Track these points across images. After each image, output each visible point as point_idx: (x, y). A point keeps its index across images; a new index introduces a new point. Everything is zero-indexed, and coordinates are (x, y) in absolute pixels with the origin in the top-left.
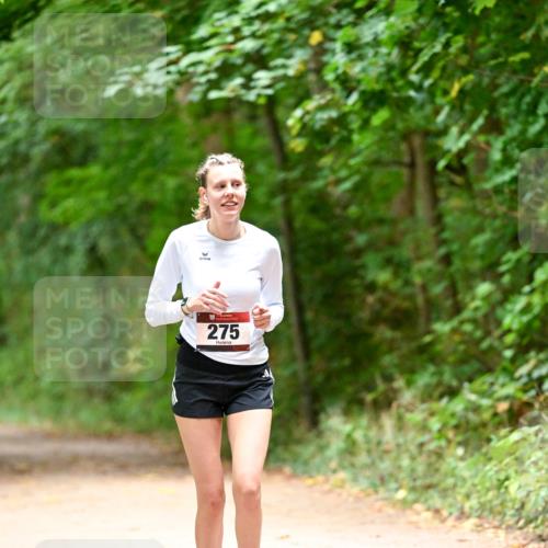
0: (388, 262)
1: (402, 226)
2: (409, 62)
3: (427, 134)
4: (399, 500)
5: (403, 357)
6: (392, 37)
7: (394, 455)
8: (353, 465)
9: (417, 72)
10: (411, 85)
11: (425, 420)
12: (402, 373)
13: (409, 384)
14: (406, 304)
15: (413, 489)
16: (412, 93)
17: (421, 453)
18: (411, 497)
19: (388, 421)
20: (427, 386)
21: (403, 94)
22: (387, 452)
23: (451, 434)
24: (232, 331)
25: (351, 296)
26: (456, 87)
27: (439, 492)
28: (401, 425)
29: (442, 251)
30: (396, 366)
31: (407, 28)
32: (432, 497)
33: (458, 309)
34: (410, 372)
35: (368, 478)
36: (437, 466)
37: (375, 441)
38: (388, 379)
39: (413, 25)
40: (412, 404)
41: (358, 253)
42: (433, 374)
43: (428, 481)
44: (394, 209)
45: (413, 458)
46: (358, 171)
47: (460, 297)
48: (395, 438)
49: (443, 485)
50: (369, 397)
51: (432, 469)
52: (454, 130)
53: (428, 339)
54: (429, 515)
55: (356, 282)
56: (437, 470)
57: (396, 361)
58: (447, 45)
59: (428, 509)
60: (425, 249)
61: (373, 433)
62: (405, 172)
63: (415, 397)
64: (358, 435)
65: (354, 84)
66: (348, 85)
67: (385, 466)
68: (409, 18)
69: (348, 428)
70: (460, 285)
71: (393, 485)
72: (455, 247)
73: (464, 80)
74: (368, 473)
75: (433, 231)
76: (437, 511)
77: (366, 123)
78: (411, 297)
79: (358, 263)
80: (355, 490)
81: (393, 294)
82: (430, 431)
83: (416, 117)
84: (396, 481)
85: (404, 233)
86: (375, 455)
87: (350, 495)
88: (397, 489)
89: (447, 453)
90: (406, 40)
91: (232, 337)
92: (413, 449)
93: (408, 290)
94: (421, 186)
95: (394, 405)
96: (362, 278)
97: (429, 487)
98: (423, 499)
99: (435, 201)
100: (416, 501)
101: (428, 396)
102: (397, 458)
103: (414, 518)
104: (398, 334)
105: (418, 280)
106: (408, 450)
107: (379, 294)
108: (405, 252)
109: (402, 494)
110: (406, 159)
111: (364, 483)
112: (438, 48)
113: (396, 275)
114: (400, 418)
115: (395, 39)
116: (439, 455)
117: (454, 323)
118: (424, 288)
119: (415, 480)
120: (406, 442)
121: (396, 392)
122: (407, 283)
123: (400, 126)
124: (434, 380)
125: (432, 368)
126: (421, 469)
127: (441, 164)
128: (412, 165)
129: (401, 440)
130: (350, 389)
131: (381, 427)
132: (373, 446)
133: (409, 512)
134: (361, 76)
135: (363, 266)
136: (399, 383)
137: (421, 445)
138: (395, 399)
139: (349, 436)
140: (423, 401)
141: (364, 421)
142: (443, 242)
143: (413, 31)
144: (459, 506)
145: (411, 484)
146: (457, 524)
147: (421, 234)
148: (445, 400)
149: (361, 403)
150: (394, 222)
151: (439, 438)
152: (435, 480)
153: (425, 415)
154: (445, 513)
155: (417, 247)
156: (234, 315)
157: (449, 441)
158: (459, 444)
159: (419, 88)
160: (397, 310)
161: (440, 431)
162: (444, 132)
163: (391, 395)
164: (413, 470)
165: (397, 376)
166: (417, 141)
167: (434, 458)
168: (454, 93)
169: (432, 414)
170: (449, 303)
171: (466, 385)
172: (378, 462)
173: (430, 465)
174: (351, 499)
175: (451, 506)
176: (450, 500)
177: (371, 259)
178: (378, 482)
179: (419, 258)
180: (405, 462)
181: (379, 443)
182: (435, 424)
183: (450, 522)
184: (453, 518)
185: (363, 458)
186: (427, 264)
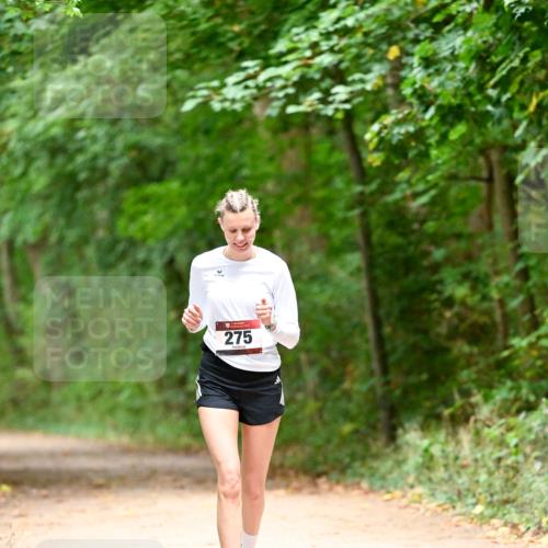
0: (466, 276)
1: (480, 241)
2: (487, 76)
3: (505, 148)
4: (476, 516)
5: (479, 372)
6: (469, 51)
7: (471, 470)
8: (430, 480)
9: (494, 87)
10: (489, 99)
11: (502, 434)
12: (480, 387)
13: (487, 399)
14: (484, 319)
15: (490, 504)
16: (490, 108)
17: (498, 468)
18: (489, 512)
19: (465, 436)
20: (505, 400)
21: (481, 108)
22: (464, 467)
23: (528, 450)
24: (245, 336)
25: (429, 311)
26: (535, 101)
27: (516, 507)
28: (478, 440)
29: (520, 266)
30: (474, 381)
31: (485, 42)
32: (509, 513)
33: (535, 324)
34: (488, 387)
35: (445, 493)
36: (514, 480)
37: (452, 456)
38: (466, 394)
39: (491, 40)
40: (490, 419)
41: (436, 268)
42: (511, 389)
43: (505, 497)
44: (473, 225)
45: (490, 474)
46: (435, 185)
47: (537, 312)
48: (473, 453)
49: (520, 500)
50: (447, 412)
51: (510, 484)
52: (533, 145)
53: (506, 353)
54: (506, 530)
55: (434, 296)
56: (515, 485)
57: (474, 376)
58: (525, 60)
59: (505, 525)
60: (502, 265)
61: (450, 448)
62: (483, 186)
63: (492, 412)
64: (436, 450)
65: (432, 98)
66: (426, 99)
67: (463, 481)
68: (487, 33)
69: (426, 443)
70: (538, 300)
71: (471, 500)
72: (532, 262)
73: (541, 95)
74: (445, 488)
75: (511, 245)
76: (514, 526)
77: (444, 138)
78: (488, 313)
79: (436, 278)
80: (433, 505)
81: (472, 309)
82: (508, 447)
83: (494, 132)
84: (474, 496)
85: (482, 248)
86: (452, 470)
87: (427, 510)
88: (475, 505)
89: (524, 468)
90: (484, 55)
91: (245, 342)
92: (491, 464)
93: (486, 305)
94: (499, 200)
95: (472, 419)
96: (440, 293)
97: (507, 502)
98: (500, 514)
99: (513, 215)
100: (493, 517)
101: (505, 411)
102: (475, 473)
103: (492, 533)
104: (475, 350)
105: (495, 295)
106: (485, 466)
107: (456, 309)
108: (483, 266)
109: (479, 509)
110: (484, 174)
111: (442, 499)
112: (516, 63)
113: (474, 289)
114: (478, 433)
115: (473, 54)
116: (516, 469)
117: (532, 338)
118: (502, 303)
119: (492, 495)
120: (483, 456)
121: (473, 406)
122: (485, 298)
123: (478, 140)
124: (512, 395)
125: (509, 384)
126: (498, 484)
127: (519, 179)
128: (490, 180)
129: (479, 456)
130: (428, 404)
131: (458, 443)
132: (451, 462)
133: (485, 527)
134: (439, 91)
135: (441, 282)
136: (477, 398)
137: (499, 460)
138: (473, 414)
139: (426, 450)
140: (501, 416)
141: (442, 436)
142: (519, 257)
143: (491, 46)
144: (537, 520)
145: (489, 499)
146: (533, 539)
147: (498, 249)
148: (523, 415)
149: (439, 417)
150: (471, 237)
151: (516, 454)
152: (512, 495)
153: (502, 430)
154: (522, 528)
155: (495, 262)
156: (246, 322)
157: (526, 457)
158: (537, 458)
159: (496, 103)
160: (474, 325)
161: (516, 446)
162: (522, 146)
163: (469, 410)
164: (490, 485)
165: (475, 391)
166: (495, 156)
167: (511, 473)
168: (532, 108)
169: (510, 429)
170: (527, 317)
171: (544, 400)
172: (455, 477)
173: (507, 480)
174: (428, 514)
175: (528, 521)
176: (527, 515)
177: (448, 274)
178: (455, 497)
179: (497, 273)
180: (483, 477)
181: (457, 458)
182: (512, 439)
183: (528, 537)
184: (530, 532)
185: (440, 473)
186: (505, 278)
